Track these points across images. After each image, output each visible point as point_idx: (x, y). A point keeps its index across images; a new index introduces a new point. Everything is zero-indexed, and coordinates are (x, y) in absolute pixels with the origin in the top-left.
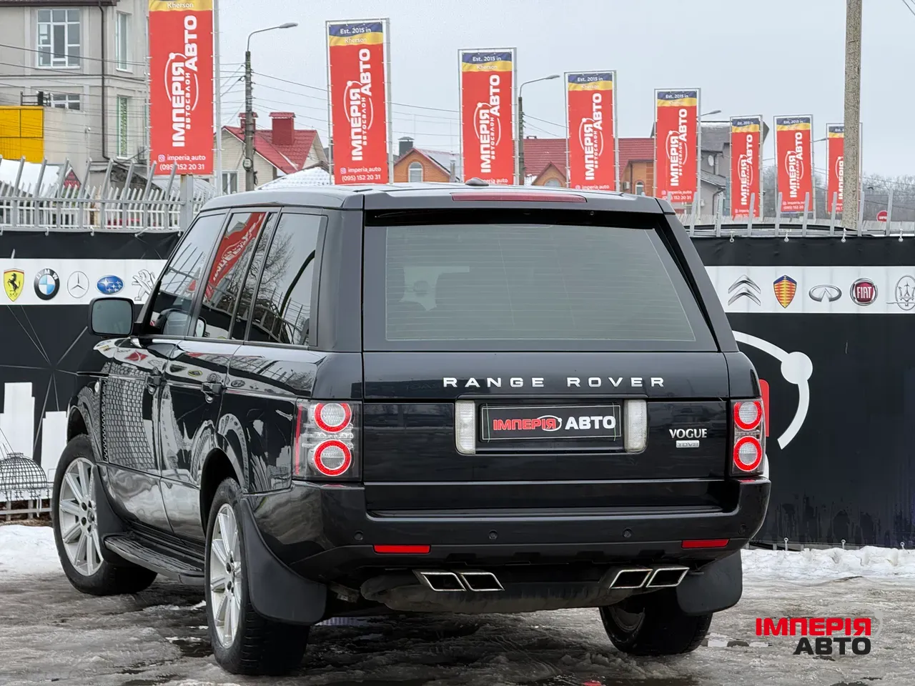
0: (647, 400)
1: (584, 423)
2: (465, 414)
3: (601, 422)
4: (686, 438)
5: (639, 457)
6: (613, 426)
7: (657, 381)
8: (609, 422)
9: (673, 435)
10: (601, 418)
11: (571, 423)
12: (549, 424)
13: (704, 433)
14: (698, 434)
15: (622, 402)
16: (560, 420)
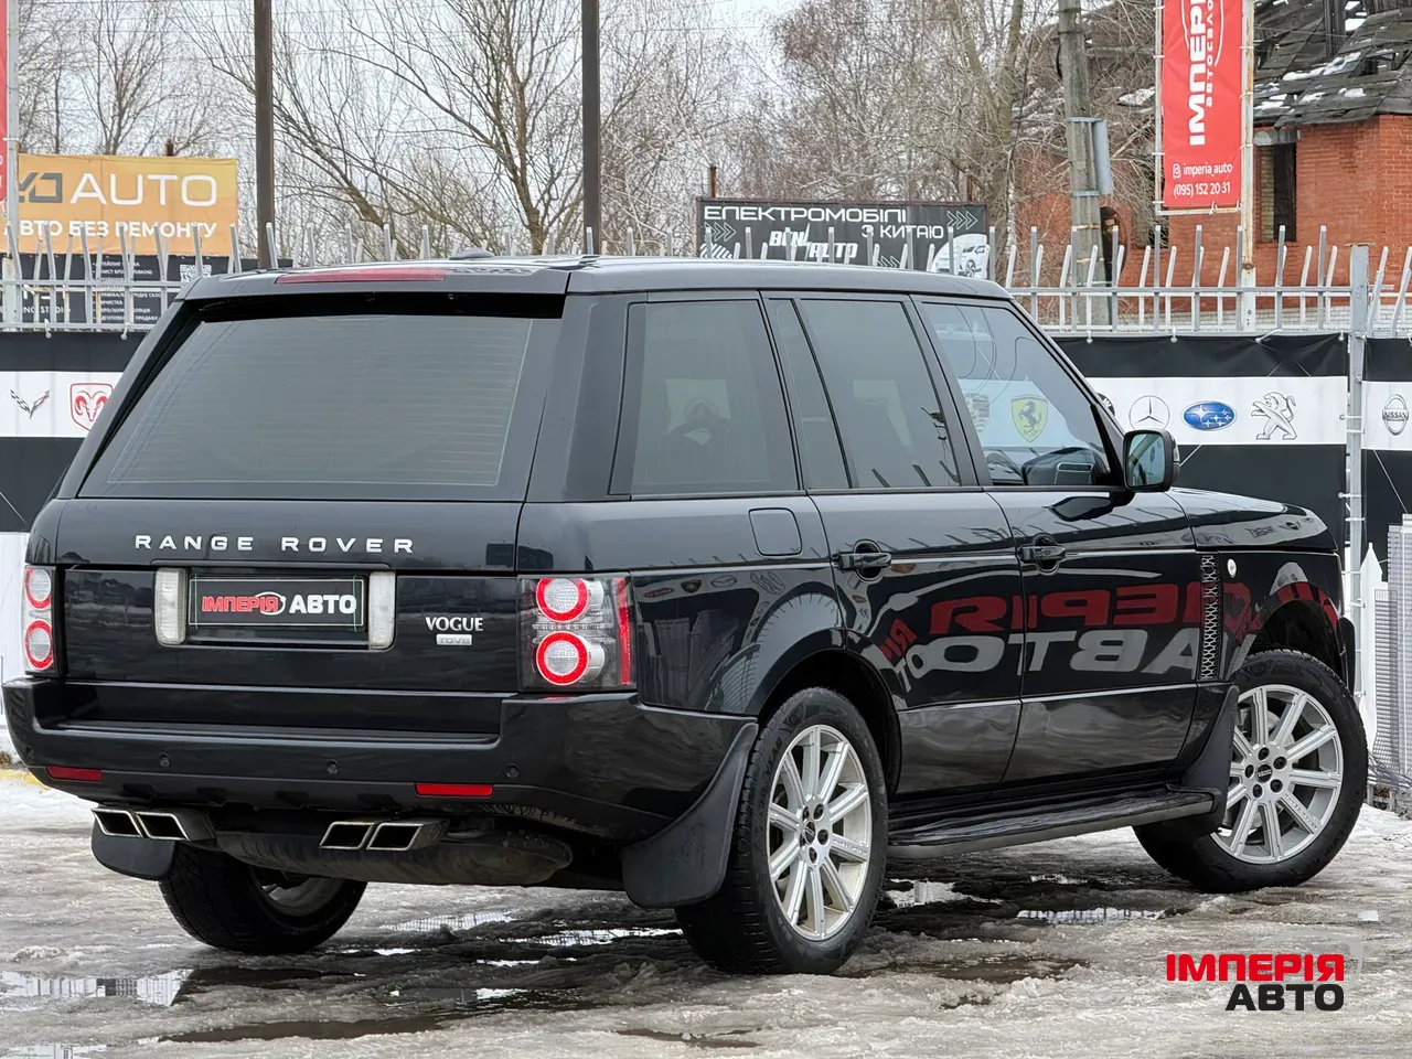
0: (398, 573)
1: (314, 605)
2: (168, 588)
3: (337, 603)
4: (450, 631)
5: (382, 657)
6: (352, 610)
7: (404, 545)
8: (347, 604)
9: (431, 626)
10: (337, 597)
11: (297, 604)
12: (270, 604)
13: (477, 624)
14: (468, 625)
15: (366, 575)
16: (283, 599)
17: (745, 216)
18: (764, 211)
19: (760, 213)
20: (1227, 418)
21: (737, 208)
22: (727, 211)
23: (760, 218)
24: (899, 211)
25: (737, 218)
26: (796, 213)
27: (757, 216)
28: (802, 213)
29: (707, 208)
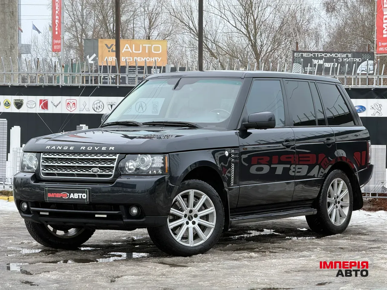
17: (306, 56)
18: (311, 54)
19: (310, 55)
20: (364, 110)
21: (304, 53)
22: (301, 54)
23: (310, 56)
24: (349, 54)
25: (304, 56)
26: (320, 55)
27: (309, 56)
28: (322, 55)
29: (295, 53)
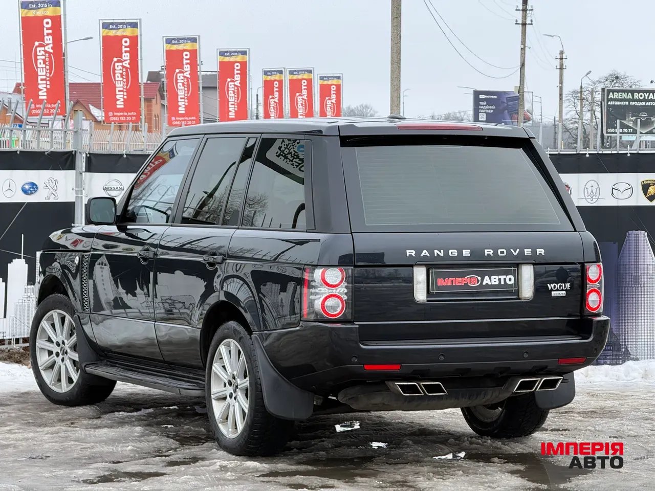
0: (534, 264)
1: (494, 280)
2: (420, 274)
3: (505, 279)
4: (557, 290)
5: (529, 303)
6: (512, 282)
7: (540, 251)
8: (510, 279)
9: (550, 288)
10: (505, 277)
11: (487, 280)
12: (472, 281)
13: (569, 286)
14: (565, 287)
15: (518, 265)
16: (479, 278)
